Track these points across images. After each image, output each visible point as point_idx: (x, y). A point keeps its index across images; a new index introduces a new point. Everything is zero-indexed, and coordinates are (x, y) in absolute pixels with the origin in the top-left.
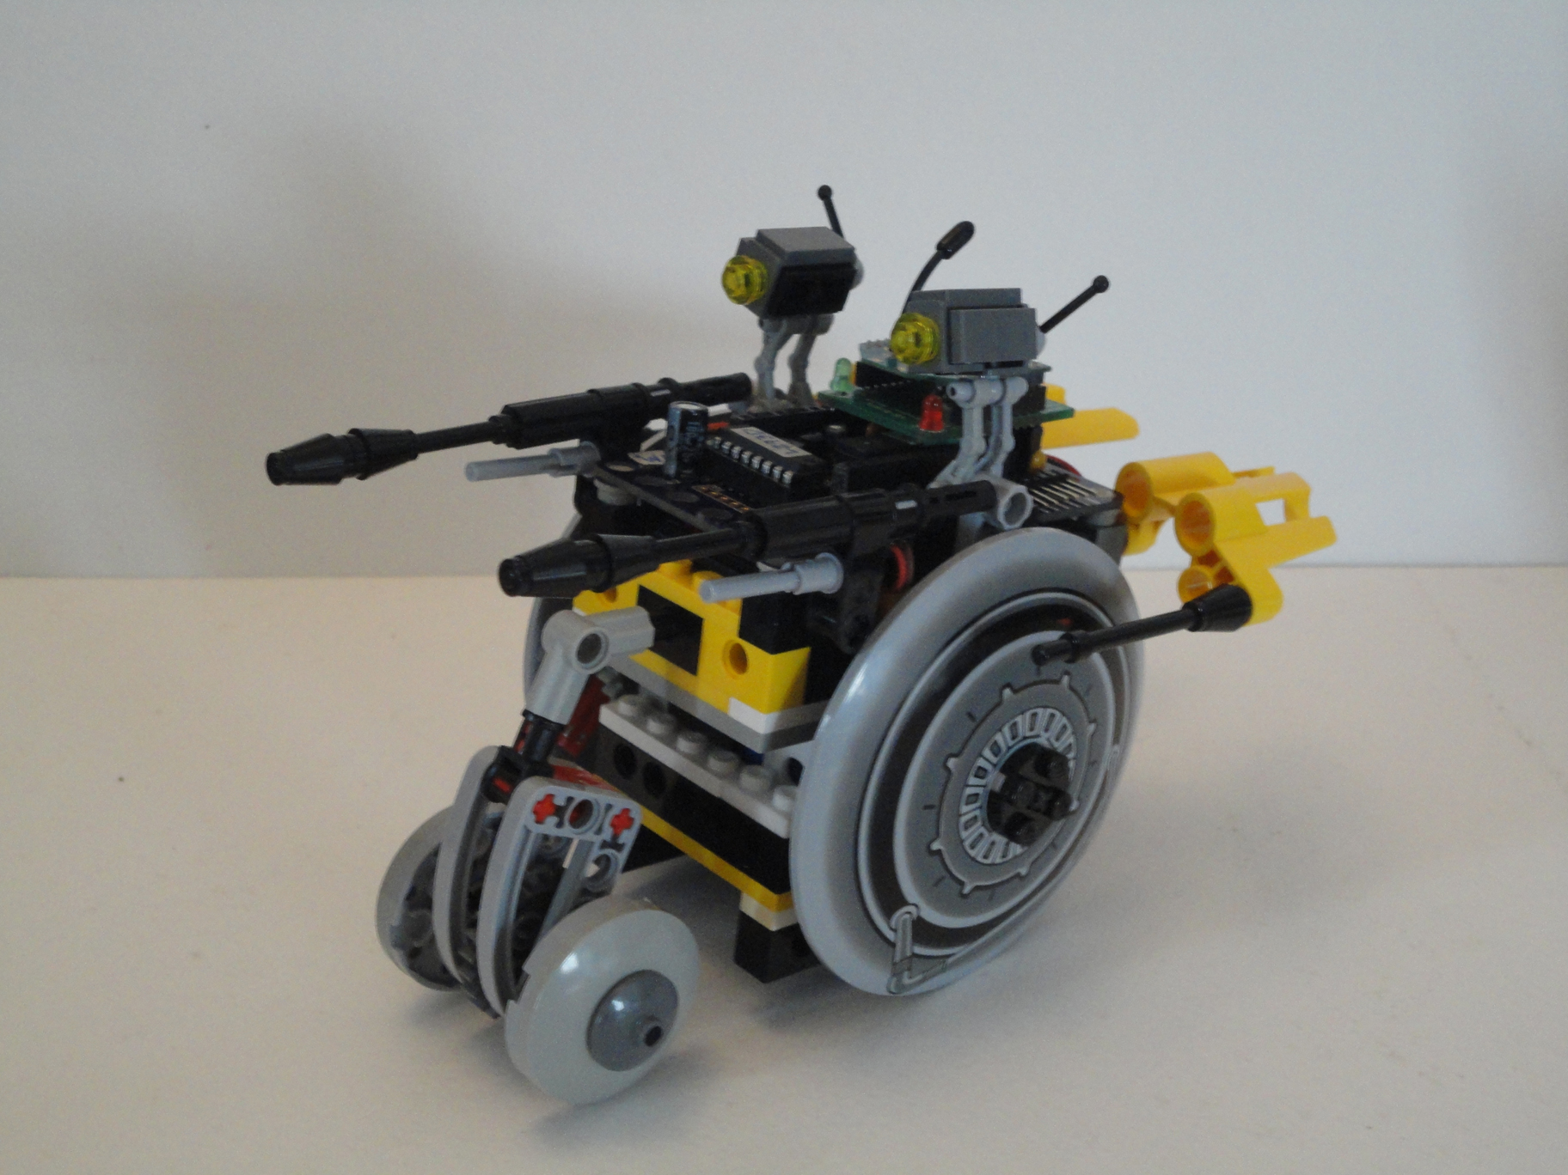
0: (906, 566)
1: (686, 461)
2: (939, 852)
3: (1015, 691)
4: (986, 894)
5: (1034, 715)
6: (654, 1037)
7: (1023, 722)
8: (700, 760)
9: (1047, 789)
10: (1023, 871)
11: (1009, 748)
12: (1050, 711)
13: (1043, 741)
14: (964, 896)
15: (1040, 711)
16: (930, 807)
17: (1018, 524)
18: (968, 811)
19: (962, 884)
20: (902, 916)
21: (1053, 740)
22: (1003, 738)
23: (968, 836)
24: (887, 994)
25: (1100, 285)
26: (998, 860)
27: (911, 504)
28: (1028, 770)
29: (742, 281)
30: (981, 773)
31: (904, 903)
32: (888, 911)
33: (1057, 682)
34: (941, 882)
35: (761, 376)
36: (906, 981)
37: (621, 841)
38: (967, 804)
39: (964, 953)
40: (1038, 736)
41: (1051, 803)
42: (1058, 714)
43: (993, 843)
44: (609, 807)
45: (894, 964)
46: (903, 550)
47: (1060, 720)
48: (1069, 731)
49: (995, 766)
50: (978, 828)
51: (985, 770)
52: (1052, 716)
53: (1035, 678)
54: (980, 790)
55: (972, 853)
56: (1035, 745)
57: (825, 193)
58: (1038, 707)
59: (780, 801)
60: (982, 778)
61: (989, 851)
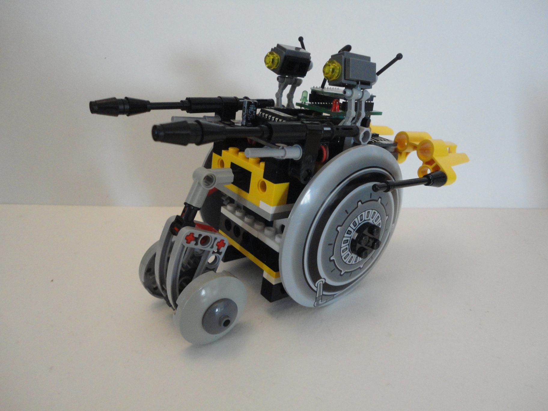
0: (326, 153)
1: (249, 119)
2: (333, 260)
3: (362, 203)
4: (349, 274)
5: (369, 212)
6: (227, 323)
7: (364, 214)
8: (252, 225)
9: (372, 239)
10: (361, 266)
11: (359, 224)
12: (374, 211)
13: (371, 222)
14: (341, 275)
15: (371, 211)
16: (331, 245)
17: (367, 143)
18: (344, 246)
19: (341, 271)
20: (319, 282)
21: (374, 221)
22: (357, 220)
23: (344, 255)
24: (313, 306)
25: (399, 57)
26: (354, 263)
27: (329, 129)
28: (366, 232)
29: (271, 60)
30: (349, 232)
31: (320, 278)
32: (314, 281)
33: (377, 201)
34: (334, 270)
35: (278, 99)
36: (320, 302)
37: (220, 251)
38: (344, 243)
39: (340, 293)
40: (369, 220)
41: (373, 244)
42: (376, 212)
43: (352, 257)
44: (216, 239)
45: (316, 298)
46: (325, 147)
47: (377, 214)
48: (380, 218)
49: (354, 230)
50: (348, 252)
51: (351, 232)
52: (375, 213)
53: (370, 199)
54: (349, 239)
55: (345, 261)
56: (368, 223)
57: (301, 39)
58: (369, 209)
59: (277, 239)
60: (350, 234)
61: (351, 260)
